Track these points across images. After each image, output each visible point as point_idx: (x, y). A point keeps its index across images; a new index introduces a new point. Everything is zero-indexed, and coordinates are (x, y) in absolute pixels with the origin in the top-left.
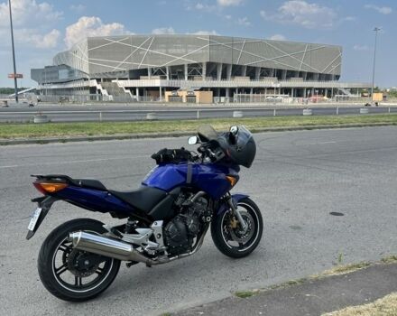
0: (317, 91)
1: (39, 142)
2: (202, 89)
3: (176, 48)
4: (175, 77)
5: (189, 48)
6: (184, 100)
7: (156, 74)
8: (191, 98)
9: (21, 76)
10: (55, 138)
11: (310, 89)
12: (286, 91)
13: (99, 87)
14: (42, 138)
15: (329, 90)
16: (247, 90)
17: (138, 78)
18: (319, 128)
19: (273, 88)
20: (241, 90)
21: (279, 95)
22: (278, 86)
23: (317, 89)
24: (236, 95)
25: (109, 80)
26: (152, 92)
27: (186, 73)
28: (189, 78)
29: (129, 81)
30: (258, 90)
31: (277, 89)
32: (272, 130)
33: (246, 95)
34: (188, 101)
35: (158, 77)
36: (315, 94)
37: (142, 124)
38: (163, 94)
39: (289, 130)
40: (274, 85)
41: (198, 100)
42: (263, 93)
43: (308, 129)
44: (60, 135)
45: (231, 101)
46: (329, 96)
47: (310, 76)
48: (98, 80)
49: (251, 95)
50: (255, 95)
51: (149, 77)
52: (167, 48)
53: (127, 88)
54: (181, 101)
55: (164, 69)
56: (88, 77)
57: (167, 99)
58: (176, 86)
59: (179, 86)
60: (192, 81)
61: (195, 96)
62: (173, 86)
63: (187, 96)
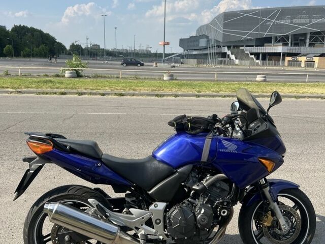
1: (157, 95)
3: (300, 18)
4: (296, 44)
5: (314, 18)
6: (303, 64)
7: (279, 42)
8: (310, 63)
9: (168, 44)
10: (170, 93)
13: (229, 53)
14: (159, 93)
17: (263, 45)
25: (238, 47)
26: (273, 58)
27: (308, 40)
28: (310, 45)
29: (254, 47)
34: (307, 66)
35: (281, 44)
37: (248, 85)
38: (284, 59)
41: (316, 65)
44: (174, 91)
48: (229, 47)
51: (272, 44)
52: (292, 19)
53: (251, 54)
54: (300, 65)
55: (287, 37)
56: (221, 44)
57: (286, 63)
58: (296, 52)
59: (299, 52)
60: (312, 48)
61: (314, 62)
62: (294, 52)
63: (306, 61)
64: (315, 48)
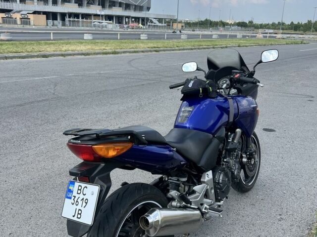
0: (133, 19)
2: (35, 13)
6: (19, 22)
8: (25, 21)
11: (128, 17)
12: (109, 18)
15: (143, 19)
16: (76, 15)
18: (164, 51)
19: (99, 15)
20: (71, 15)
21: (104, 21)
22: (103, 13)
23: (133, 18)
24: (67, 19)
28: (21, 1)
30: (86, 16)
31: (102, 16)
32: (130, 52)
33: (76, 20)
34: (23, 23)
36: (132, 22)
39: (143, 52)
40: (99, 13)
41: (32, 23)
42: (91, 19)
43: (156, 51)
45: (64, 25)
46: (143, 24)
47: (128, 6)
49: (80, 19)
50: (85, 20)
54: (15, 23)
57: (1, 21)
58: (9, 8)
59: (11, 9)
60: (24, 5)
61: (29, 19)
62: (6, 8)
63: (21, 19)
64: (27, 5)
